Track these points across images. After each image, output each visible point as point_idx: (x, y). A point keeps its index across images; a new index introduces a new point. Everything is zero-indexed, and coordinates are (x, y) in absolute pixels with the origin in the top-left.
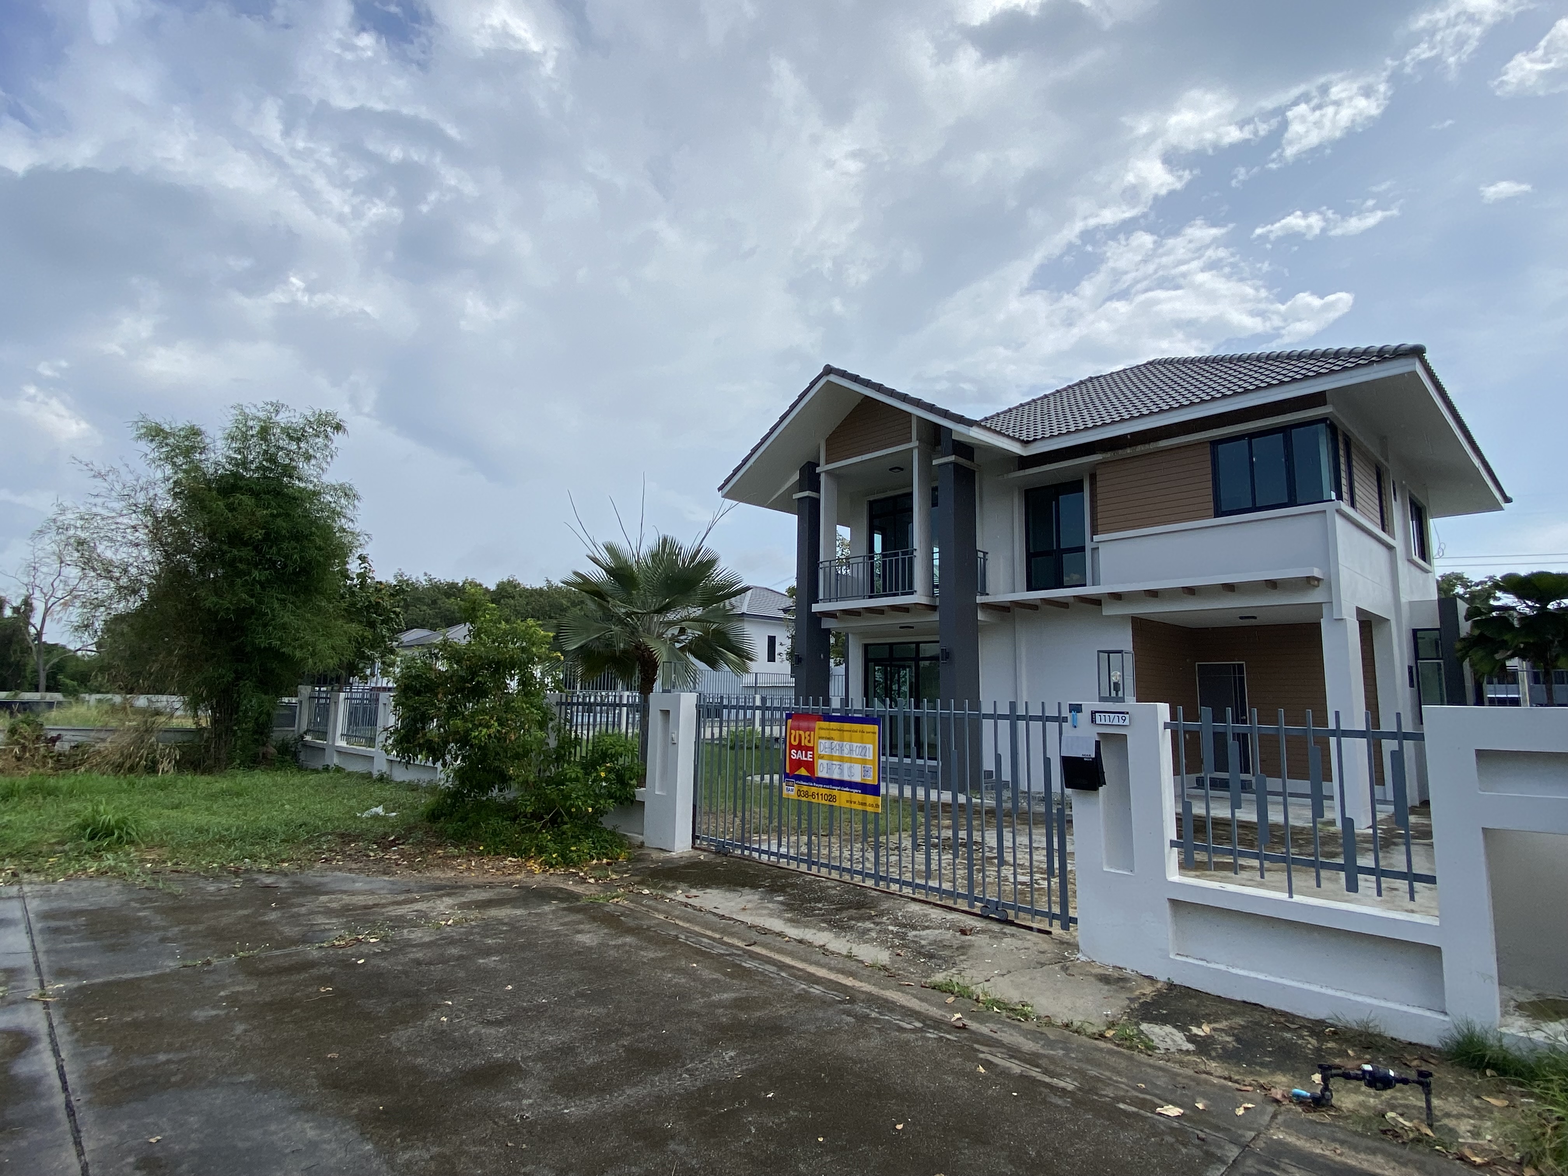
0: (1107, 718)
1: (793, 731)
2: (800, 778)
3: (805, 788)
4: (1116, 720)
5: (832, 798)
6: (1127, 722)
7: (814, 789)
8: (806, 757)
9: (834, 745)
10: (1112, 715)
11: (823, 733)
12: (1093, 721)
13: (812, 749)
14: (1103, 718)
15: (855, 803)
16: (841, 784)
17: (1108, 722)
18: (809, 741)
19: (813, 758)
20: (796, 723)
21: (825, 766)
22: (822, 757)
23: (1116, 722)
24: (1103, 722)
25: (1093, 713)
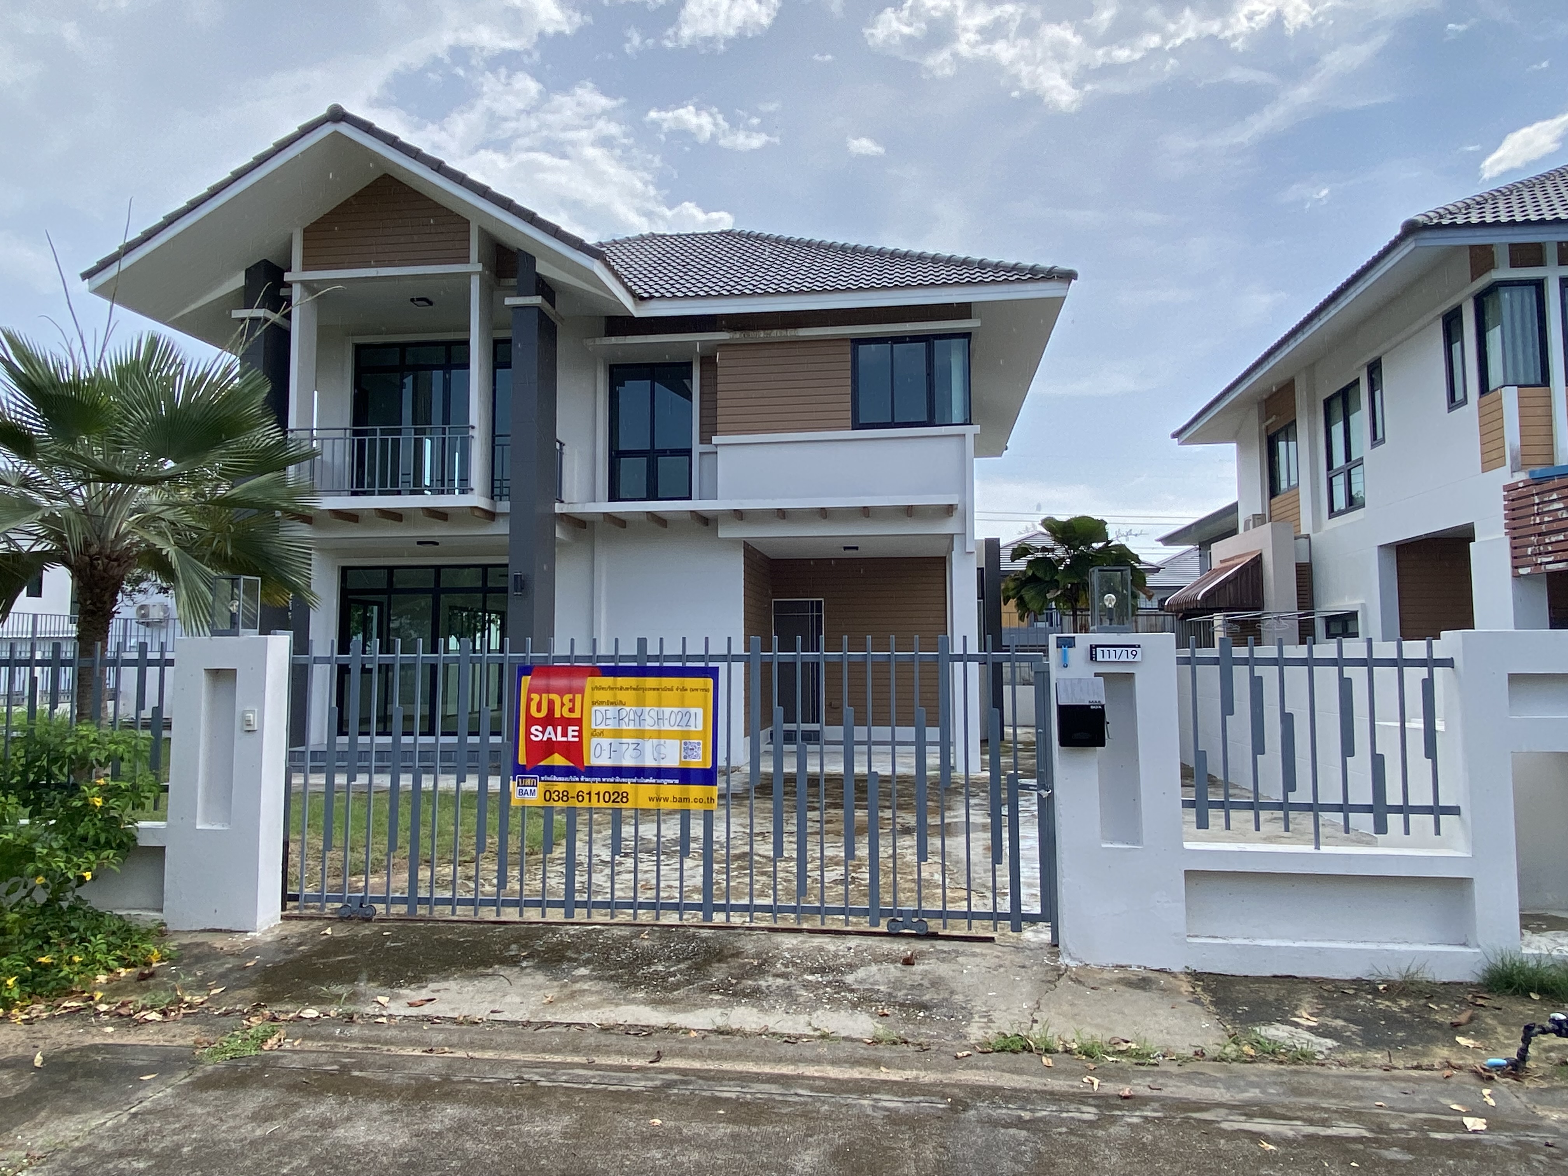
0: (1113, 653)
1: (535, 697)
2: (550, 771)
3: (561, 787)
4: (1123, 655)
5: (623, 797)
6: (1137, 659)
7: (583, 787)
8: (565, 734)
9: (623, 713)
10: (1119, 650)
11: (600, 695)
12: (1093, 657)
13: (578, 722)
14: (1106, 653)
15: (666, 800)
16: (639, 773)
17: (1113, 659)
18: (571, 710)
19: (580, 736)
20: (541, 682)
21: (606, 747)
22: (595, 734)
23: (1123, 658)
24: (1106, 659)
25: (1093, 648)
